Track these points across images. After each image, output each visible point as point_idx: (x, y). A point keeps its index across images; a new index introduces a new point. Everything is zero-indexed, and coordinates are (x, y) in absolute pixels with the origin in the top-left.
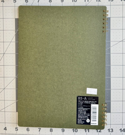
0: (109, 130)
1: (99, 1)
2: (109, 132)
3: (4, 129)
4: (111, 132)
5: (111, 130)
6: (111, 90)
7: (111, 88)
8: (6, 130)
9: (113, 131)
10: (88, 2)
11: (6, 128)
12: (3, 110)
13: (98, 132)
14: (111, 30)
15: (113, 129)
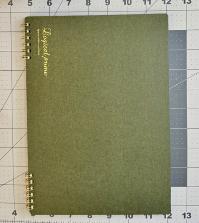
0: (184, 214)
1: (168, 3)
2: (185, 217)
3: (13, 214)
4: (188, 217)
5: (187, 215)
6: (188, 149)
7: (188, 146)
8: (16, 214)
9: (190, 217)
10: (150, 5)
11: (15, 211)
12: (11, 183)
13: (167, 219)
14: (187, 51)
15: (190, 214)
